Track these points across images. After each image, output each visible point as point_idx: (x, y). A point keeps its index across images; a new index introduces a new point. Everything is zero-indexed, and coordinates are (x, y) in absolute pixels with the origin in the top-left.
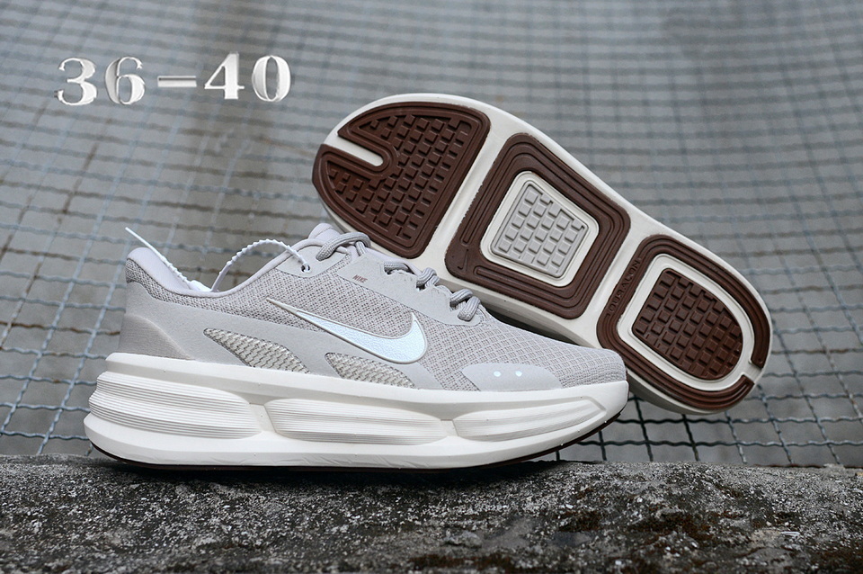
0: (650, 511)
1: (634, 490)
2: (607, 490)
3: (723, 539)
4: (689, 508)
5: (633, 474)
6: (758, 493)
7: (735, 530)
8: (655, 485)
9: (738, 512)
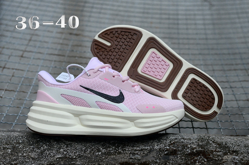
0: (192, 150)
1: (188, 143)
2: (179, 143)
3: (214, 158)
4: (204, 149)
5: (187, 138)
6: (226, 144)
7: (218, 156)
8: (194, 141)
9: (220, 150)
